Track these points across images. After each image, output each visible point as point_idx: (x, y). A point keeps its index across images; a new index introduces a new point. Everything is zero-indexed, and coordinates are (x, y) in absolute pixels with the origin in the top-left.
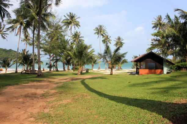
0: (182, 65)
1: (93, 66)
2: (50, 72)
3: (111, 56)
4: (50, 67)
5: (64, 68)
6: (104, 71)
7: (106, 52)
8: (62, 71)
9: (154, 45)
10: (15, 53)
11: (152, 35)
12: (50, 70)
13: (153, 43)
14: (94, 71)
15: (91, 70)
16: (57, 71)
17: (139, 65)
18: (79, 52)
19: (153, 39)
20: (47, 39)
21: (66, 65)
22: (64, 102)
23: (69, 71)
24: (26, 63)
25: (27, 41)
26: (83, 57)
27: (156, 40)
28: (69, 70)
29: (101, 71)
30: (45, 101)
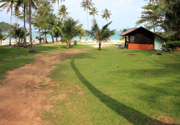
0: (175, 43)
1: (80, 38)
2: (40, 45)
3: (99, 33)
4: (40, 39)
5: (53, 40)
6: (92, 42)
7: (94, 29)
8: (51, 43)
9: (144, 18)
10: (7, 25)
11: (143, 8)
12: (40, 42)
13: (143, 16)
14: (82, 43)
15: (78, 41)
16: (47, 42)
17: (128, 38)
18: (67, 28)
19: (143, 11)
20: (36, 14)
21: (55, 37)
22: (60, 98)
23: (58, 43)
24: (18, 36)
25: (18, 16)
26: (72, 32)
27: (147, 13)
28: (58, 41)
29: (89, 42)
30: (44, 93)
